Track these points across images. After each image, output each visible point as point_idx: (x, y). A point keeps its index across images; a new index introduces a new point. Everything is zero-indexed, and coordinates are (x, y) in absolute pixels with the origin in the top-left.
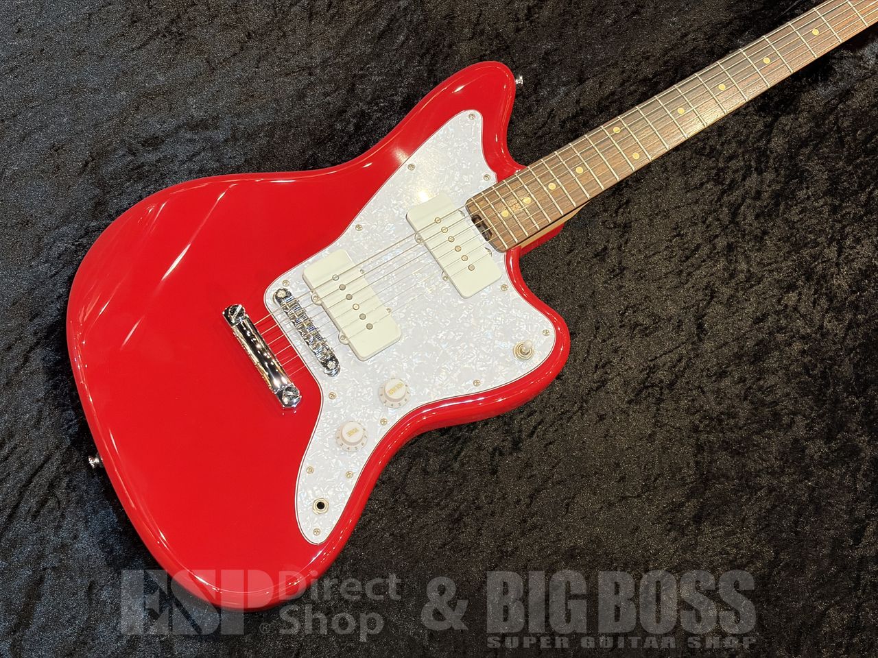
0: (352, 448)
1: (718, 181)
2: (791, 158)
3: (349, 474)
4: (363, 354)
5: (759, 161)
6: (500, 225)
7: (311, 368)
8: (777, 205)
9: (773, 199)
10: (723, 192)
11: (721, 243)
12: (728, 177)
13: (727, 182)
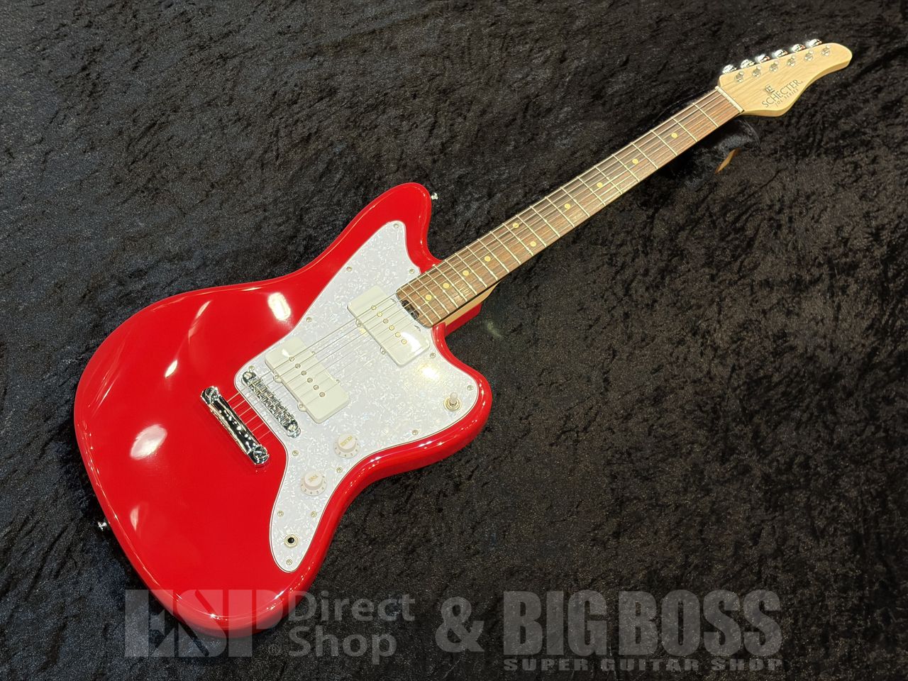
0: (314, 492)
1: (611, 264)
2: (671, 240)
3: (313, 514)
4: (318, 416)
5: (645, 246)
6: (425, 307)
7: (277, 433)
8: (663, 278)
9: (659, 274)
10: (617, 273)
11: (618, 313)
12: (620, 260)
13: (619, 264)
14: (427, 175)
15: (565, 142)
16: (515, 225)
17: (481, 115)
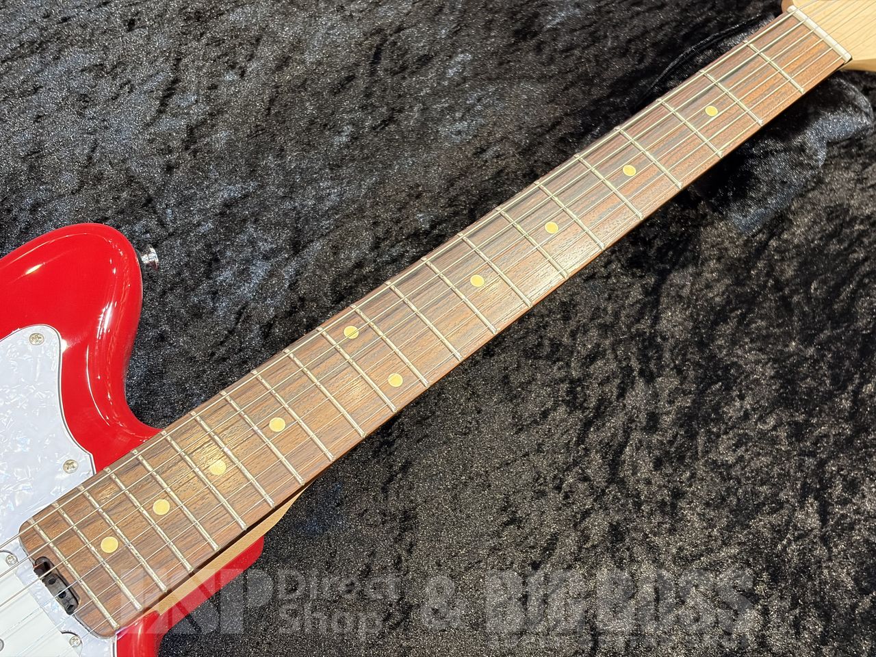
1: (573, 403)
2: (702, 345)
5: (644, 359)
8: (692, 436)
9: (681, 426)
10: (588, 424)
11: (598, 525)
12: (593, 396)
13: (593, 403)
14: (149, 200)
15: (459, 126)
16: (350, 331)
17: (279, 68)
